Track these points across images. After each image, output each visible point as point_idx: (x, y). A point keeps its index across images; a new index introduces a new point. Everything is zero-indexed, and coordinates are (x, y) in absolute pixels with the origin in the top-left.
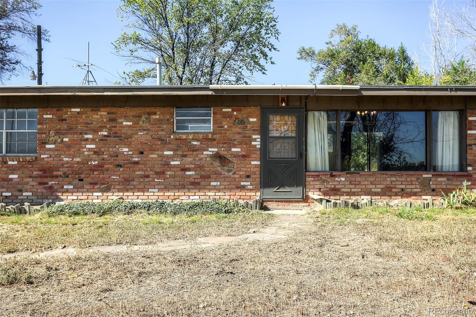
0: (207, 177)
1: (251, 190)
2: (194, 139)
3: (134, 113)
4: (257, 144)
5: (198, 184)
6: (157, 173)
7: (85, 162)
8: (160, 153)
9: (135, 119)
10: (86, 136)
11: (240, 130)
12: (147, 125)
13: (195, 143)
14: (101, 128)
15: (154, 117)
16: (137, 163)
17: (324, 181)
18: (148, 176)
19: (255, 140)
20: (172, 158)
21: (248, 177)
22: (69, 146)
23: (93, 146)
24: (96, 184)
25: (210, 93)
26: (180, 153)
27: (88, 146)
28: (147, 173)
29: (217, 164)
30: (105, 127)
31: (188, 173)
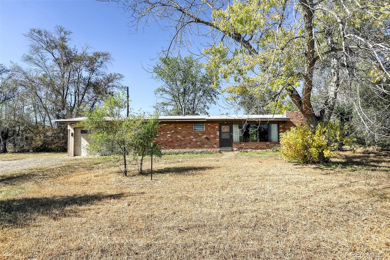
0: (204, 144)
1: (216, 148)
2: (199, 133)
3: (182, 125)
4: (218, 134)
5: (201, 146)
6: (189, 143)
7: (167, 140)
8: (189, 137)
9: (182, 127)
10: (168, 132)
11: (213, 130)
12: (185, 129)
13: (200, 134)
14: (172, 130)
15: (188, 126)
16: (183, 140)
17: (238, 145)
18: (186, 144)
19: (217, 133)
20: (193, 138)
21: (216, 144)
22: (163, 135)
23: (170, 135)
24: (171, 146)
25: (206, 120)
26: (195, 137)
27: (168, 135)
28: (186, 143)
29: (206, 140)
30: (173, 130)
31: (198, 143)
